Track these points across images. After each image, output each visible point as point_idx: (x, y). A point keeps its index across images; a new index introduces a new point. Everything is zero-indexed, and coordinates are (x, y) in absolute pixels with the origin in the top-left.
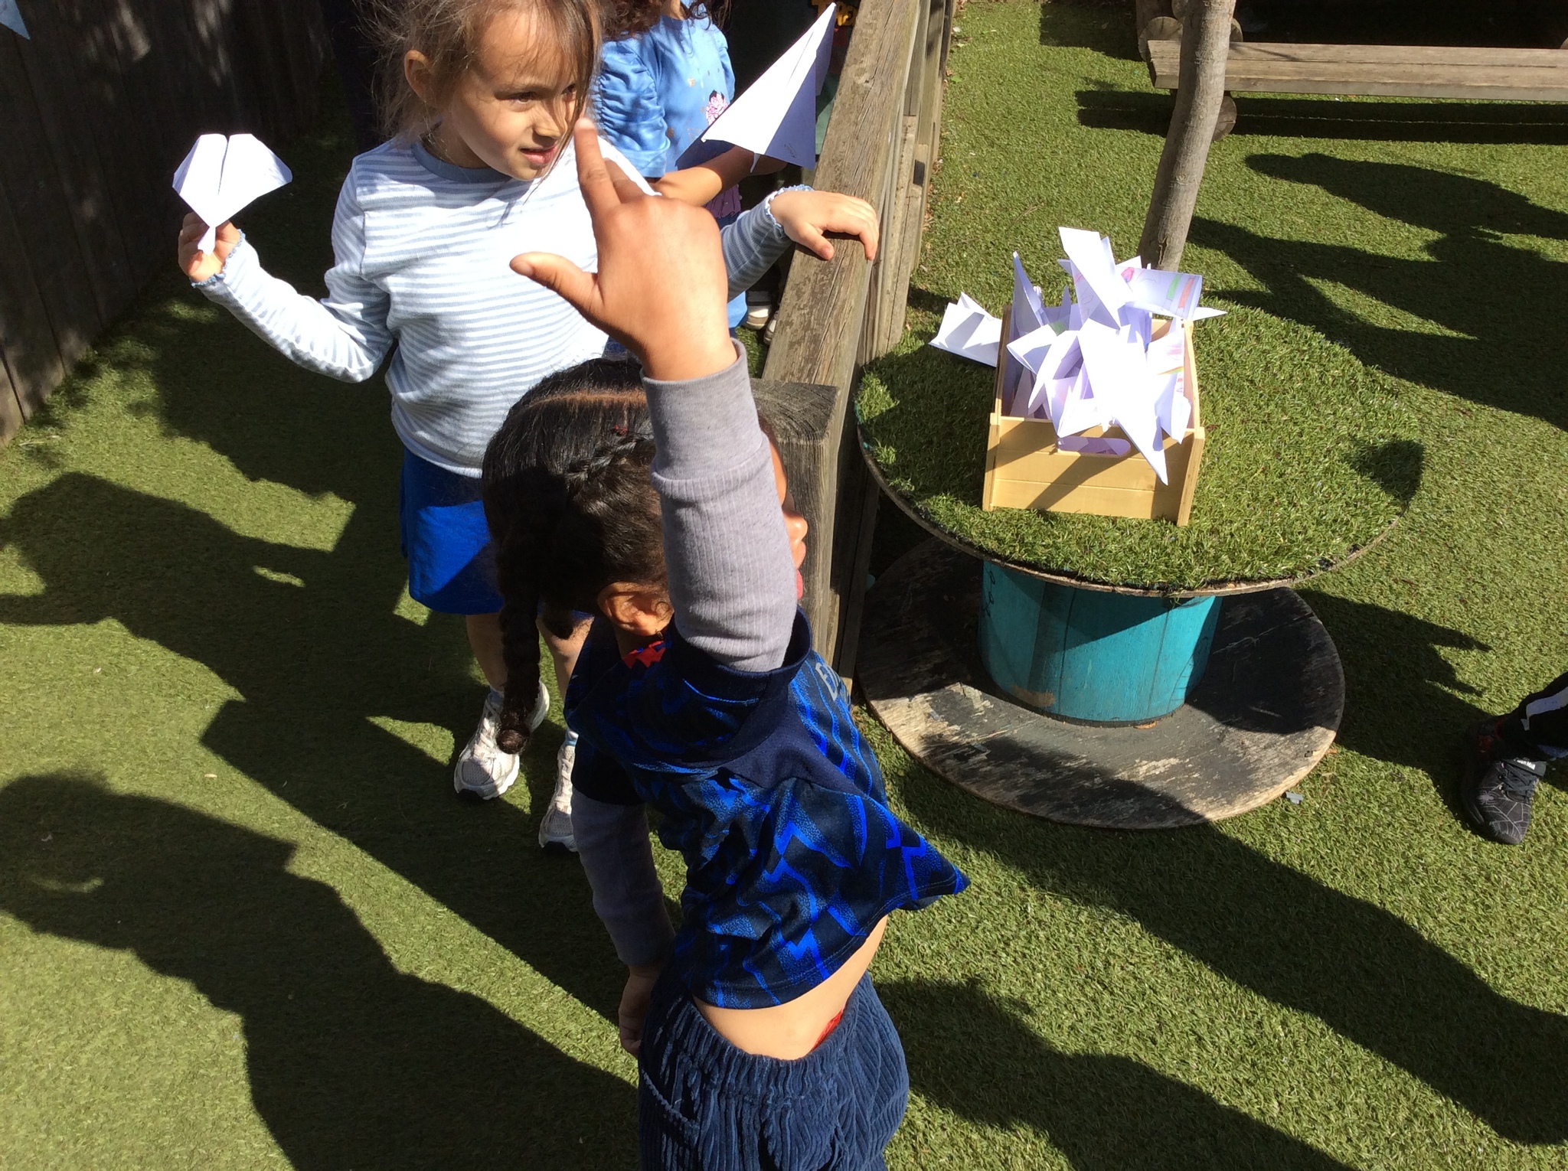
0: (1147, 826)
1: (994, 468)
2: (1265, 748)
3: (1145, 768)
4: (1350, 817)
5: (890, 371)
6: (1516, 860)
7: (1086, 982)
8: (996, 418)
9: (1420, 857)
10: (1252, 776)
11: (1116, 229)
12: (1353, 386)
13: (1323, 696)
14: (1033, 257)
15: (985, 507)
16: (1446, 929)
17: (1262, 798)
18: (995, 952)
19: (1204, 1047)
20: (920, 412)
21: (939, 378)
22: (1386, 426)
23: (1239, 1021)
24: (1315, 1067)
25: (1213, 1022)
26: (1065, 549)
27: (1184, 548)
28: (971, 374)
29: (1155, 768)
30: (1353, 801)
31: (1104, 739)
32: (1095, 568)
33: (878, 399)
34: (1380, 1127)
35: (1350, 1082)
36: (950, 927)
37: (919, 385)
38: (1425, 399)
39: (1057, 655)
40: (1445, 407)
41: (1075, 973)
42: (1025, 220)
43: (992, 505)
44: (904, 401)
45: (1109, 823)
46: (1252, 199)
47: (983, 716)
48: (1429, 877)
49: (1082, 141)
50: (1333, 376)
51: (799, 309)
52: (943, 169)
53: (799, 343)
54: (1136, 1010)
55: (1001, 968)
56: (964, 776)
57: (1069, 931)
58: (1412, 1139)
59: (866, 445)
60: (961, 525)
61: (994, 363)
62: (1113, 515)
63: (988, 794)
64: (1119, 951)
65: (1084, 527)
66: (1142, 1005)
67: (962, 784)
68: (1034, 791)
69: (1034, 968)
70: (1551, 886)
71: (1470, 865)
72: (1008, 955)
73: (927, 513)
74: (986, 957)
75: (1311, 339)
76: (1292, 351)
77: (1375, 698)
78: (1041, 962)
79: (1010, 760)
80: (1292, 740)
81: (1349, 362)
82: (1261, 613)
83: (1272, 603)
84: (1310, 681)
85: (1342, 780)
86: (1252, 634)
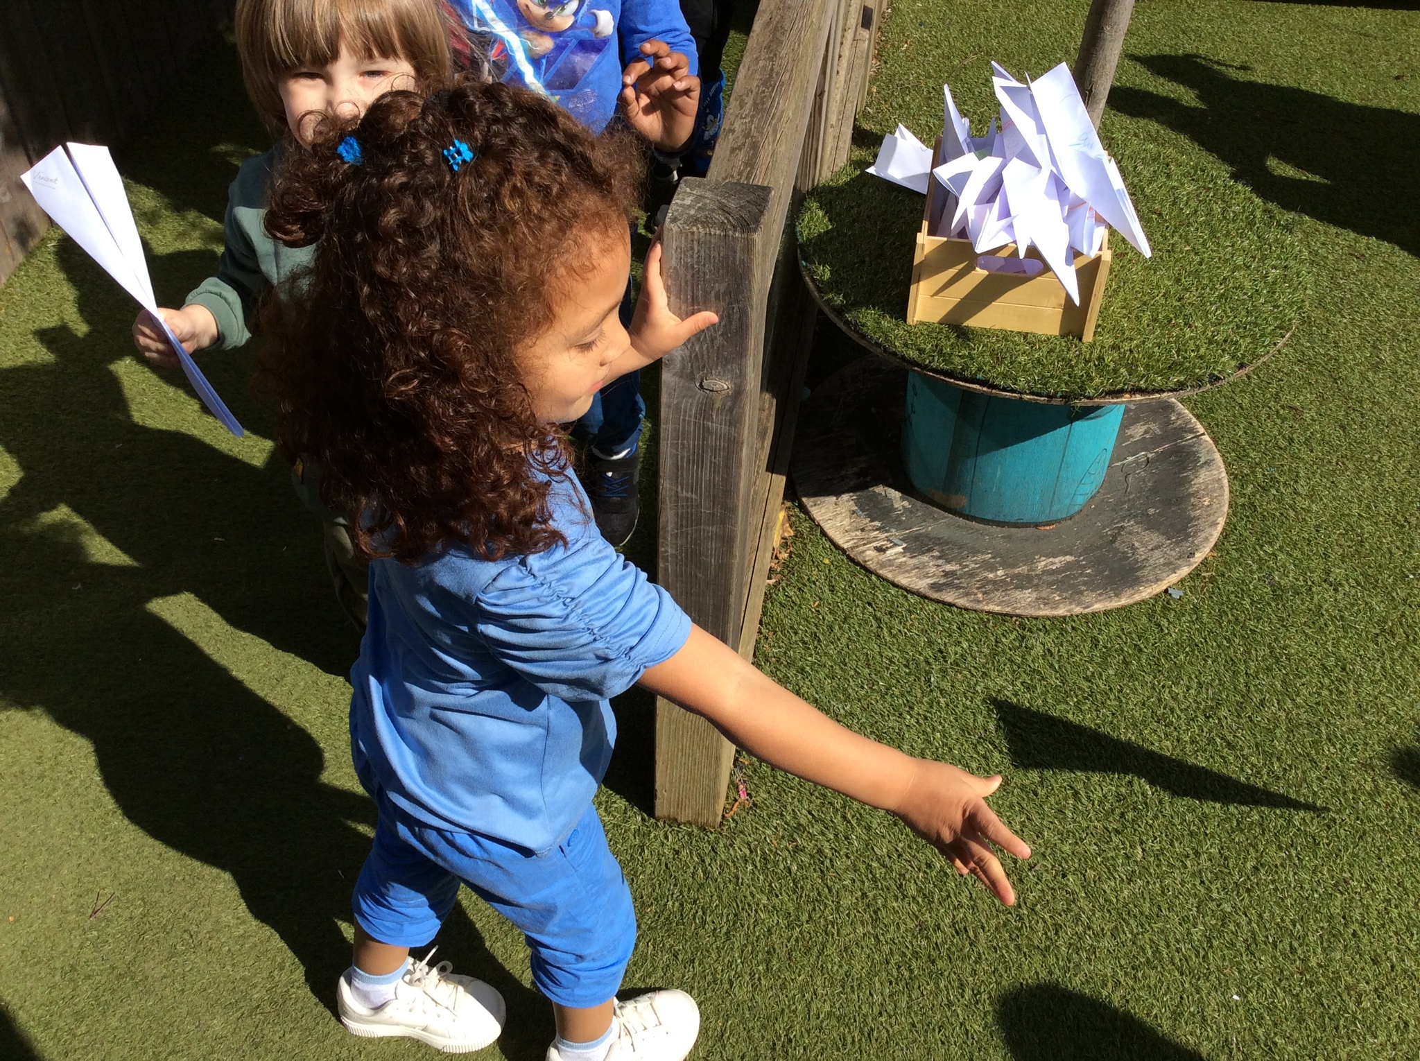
0: (1041, 613)
1: (919, 281)
2: (1152, 550)
3: (1043, 563)
4: (1224, 612)
6: (1370, 654)
7: (978, 742)
8: (922, 238)
9: (1285, 647)
10: (1139, 574)
12: (1252, 221)
13: (1208, 506)
14: (971, 103)
15: (909, 321)
16: (1303, 710)
17: (1146, 592)
18: (901, 714)
20: (855, 235)
21: (874, 204)
22: (1279, 258)
23: (1112, 780)
24: (1177, 821)
25: (1089, 780)
26: (979, 359)
27: (1087, 362)
28: (903, 201)
29: (1053, 563)
30: (1228, 598)
31: (1008, 538)
32: (1005, 376)
33: (816, 222)
34: (1230, 873)
35: (1206, 834)
36: (863, 693)
37: (856, 209)
38: (1323, 244)
39: (970, 462)
40: (1340, 252)
41: (969, 734)
42: (965, 68)
43: (915, 319)
44: (841, 224)
45: (1008, 609)
47: (902, 514)
48: (1291, 666)
50: (1234, 212)
51: (741, 118)
52: (891, 18)
53: (740, 149)
56: (882, 565)
57: (967, 699)
58: (1257, 884)
59: (804, 263)
60: (886, 336)
61: (924, 191)
62: (1025, 331)
63: (903, 581)
65: (998, 341)
67: (881, 572)
68: (943, 581)
69: (934, 729)
70: (1400, 677)
71: (1329, 656)
72: (912, 717)
73: (856, 325)
74: (892, 718)
75: (1217, 177)
76: (1198, 188)
77: (1255, 510)
78: (940, 723)
79: (923, 553)
80: (1177, 543)
81: (1249, 199)
82: (1158, 432)
83: (1168, 422)
84: (1198, 492)
85: (1219, 579)
86: (1148, 450)
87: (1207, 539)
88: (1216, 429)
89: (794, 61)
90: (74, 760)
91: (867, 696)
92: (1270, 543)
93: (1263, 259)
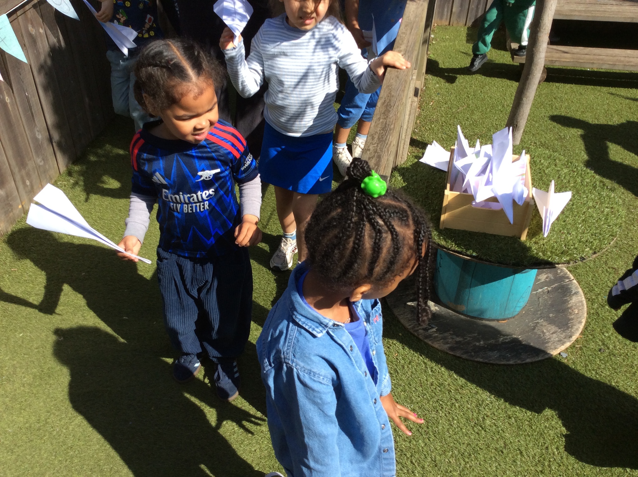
0: (502, 363)
1: (445, 213)
2: (552, 334)
3: (502, 339)
5: (403, 171)
7: (475, 426)
8: (447, 192)
10: (547, 345)
11: (496, 118)
12: (595, 186)
13: (577, 314)
15: (441, 228)
18: (437, 411)
19: (523, 456)
20: (415, 188)
21: (423, 175)
22: (608, 203)
23: (538, 446)
24: (570, 468)
25: (527, 446)
26: (474, 246)
27: (524, 249)
28: (436, 174)
29: (506, 339)
30: (589, 357)
31: (485, 326)
32: (486, 255)
33: (398, 182)
36: (419, 399)
37: (415, 177)
38: (623, 193)
39: (467, 290)
40: (631, 197)
41: (470, 422)
42: (458, 113)
43: (444, 227)
44: (409, 184)
45: (486, 360)
46: (552, 108)
47: (435, 313)
49: (482, 82)
50: (587, 182)
51: (373, 144)
52: (425, 91)
53: (373, 158)
54: (495, 438)
55: (439, 418)
56: (426, 337)
57: (468, 404)
61: (446, 170)
62: (494, 234)
63: (436, 345)
64: (489, 414)
65: (482, 238)
66: (498, 437)
67: (426, 340)
68: (455, 345)
69: (453, 419)
72: (442, 412)
74: (433, 413)
75: (578, 166)
76: (569, 171)
77: (599, 316)
78: (456, 416)
79: (445, 332)
80: (564, 331)
81: (593, 176)
82: (552, 278)
83: (557, 274)
84: (572, 307)
85: (584, 349)
86: (548, 286)
87: (577, 329)
88: (578, 277)
89: (395, 119)
90: (54, 422)
91: (421, 401)
92: (607, 332)
93: (601, 203)
